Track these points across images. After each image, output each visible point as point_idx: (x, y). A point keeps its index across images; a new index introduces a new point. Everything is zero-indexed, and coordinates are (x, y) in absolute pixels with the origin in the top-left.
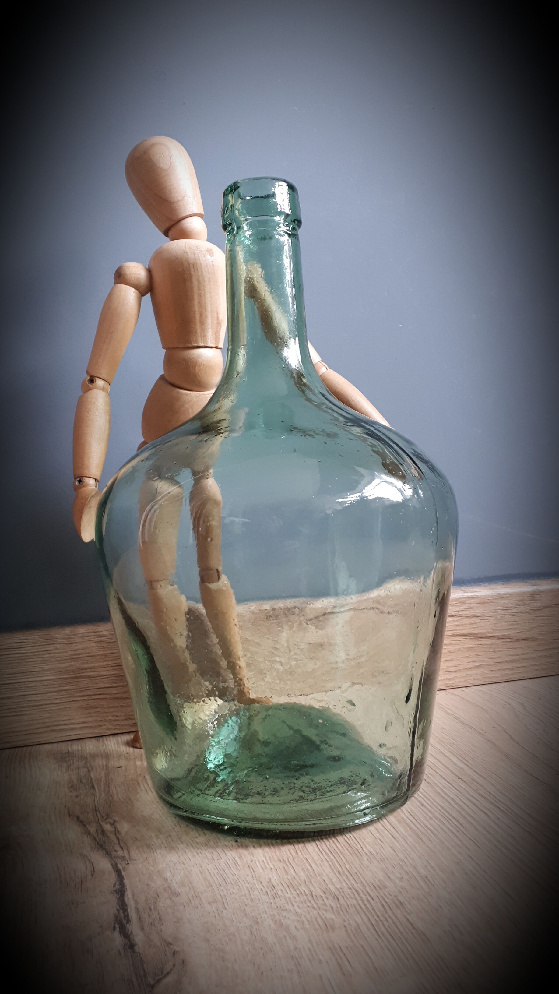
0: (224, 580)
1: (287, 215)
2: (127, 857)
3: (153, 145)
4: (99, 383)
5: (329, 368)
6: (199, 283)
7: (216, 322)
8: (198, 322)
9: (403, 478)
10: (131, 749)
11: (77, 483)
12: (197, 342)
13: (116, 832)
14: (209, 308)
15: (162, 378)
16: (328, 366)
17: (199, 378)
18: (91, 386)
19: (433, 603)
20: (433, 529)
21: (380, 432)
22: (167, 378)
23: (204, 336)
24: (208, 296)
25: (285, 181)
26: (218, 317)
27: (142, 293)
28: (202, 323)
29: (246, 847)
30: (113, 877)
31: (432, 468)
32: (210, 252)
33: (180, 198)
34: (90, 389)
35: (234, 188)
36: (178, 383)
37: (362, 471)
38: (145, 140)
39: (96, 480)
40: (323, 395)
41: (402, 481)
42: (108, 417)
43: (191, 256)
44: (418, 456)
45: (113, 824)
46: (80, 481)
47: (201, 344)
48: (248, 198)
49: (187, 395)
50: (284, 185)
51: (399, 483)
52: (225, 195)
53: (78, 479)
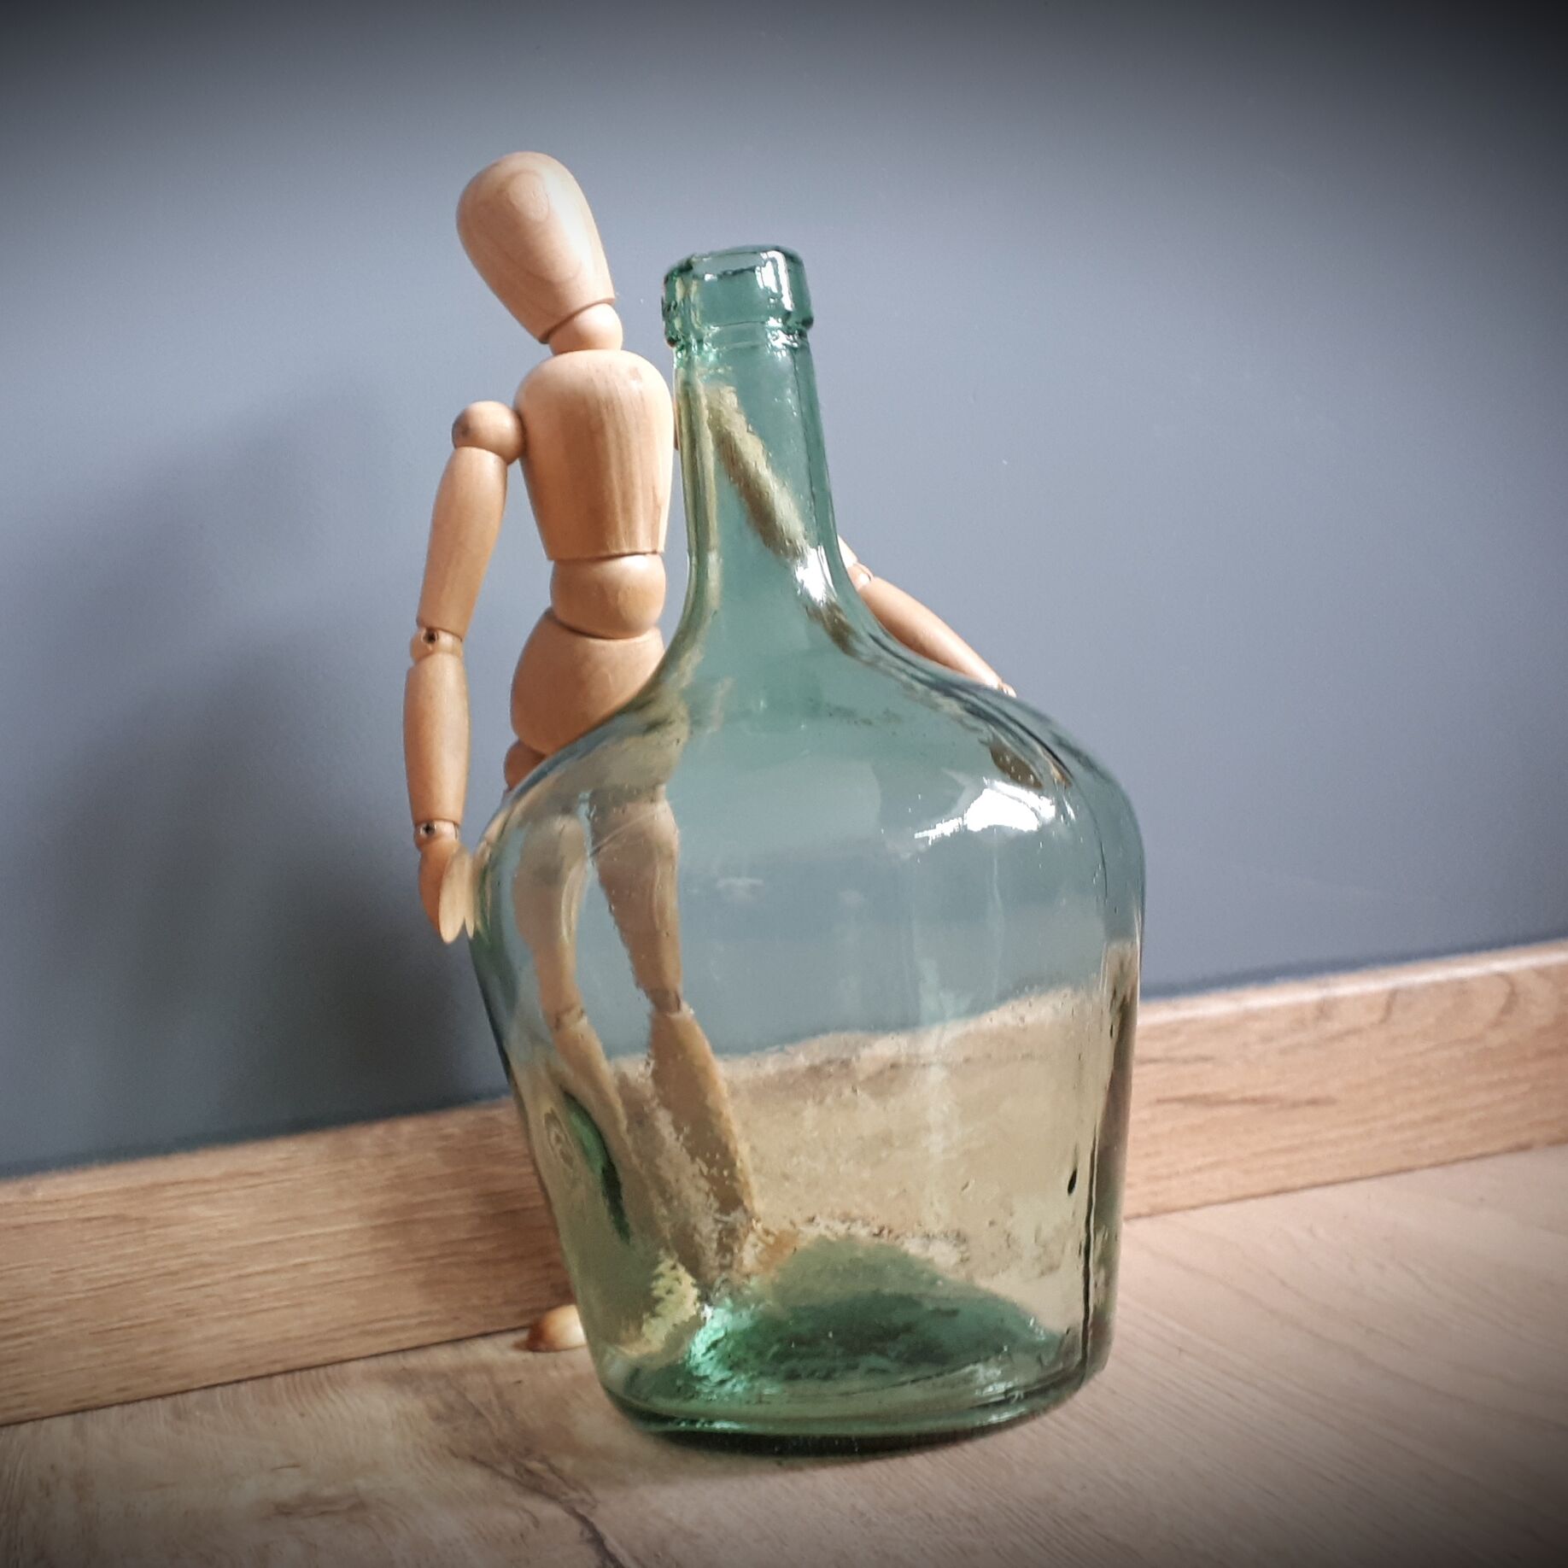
0: (687, 1011)
1: (788, 315)
2: (588, 1498)
3: (513, 176)
4: (445, 640)
5: (874, 575)
6: (618, 434)
7: (651, 504)
8: (619, 510)
9: (1037, 786)
10: (529, 1356)
11: (422, 832)
12: (618, 545)
13: (553, 1469)
14: (638, 481)
15: (549, 616)
16: (871, 571)
17: (624, 614)
18: (430, 647)
19: (1106, 1009)
20: (1097, 875)
21: (988, 703)
22: (562, 615)
23: (631, 535)
24: (636, 459)
25: (778, 250)
26: (655, 496)
27: (507, 461)
28: (627, 511)
29: (800, 1469)
30: (576, 1526)
31: (1089, 764)
32: (635, 374)
33: (571, 275)
34: (429, 654)
35: (686, 269)
36: (583, 626)
37: (960, 778)
38: (496, 165)
39: (455, 824)
40: (876, 640)
41: (1036, 793)
42: (466, 704)
43: (600, 386)
44: (1061, 743)
45: (543, 1460)
46: (429, 829)
47: (626, 550)
48: (708, 277)
49: (603, 648)
50: (779, 257)
51: (1030, 797)
52: (668, 280)
53: (424, 825)
